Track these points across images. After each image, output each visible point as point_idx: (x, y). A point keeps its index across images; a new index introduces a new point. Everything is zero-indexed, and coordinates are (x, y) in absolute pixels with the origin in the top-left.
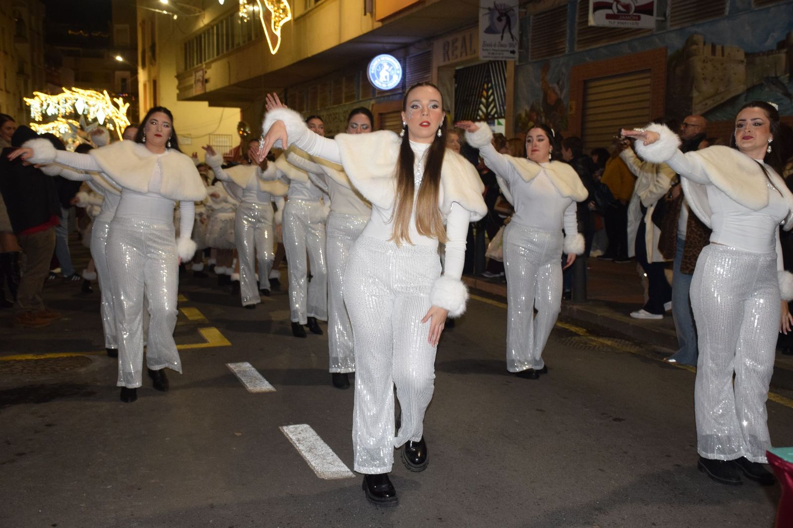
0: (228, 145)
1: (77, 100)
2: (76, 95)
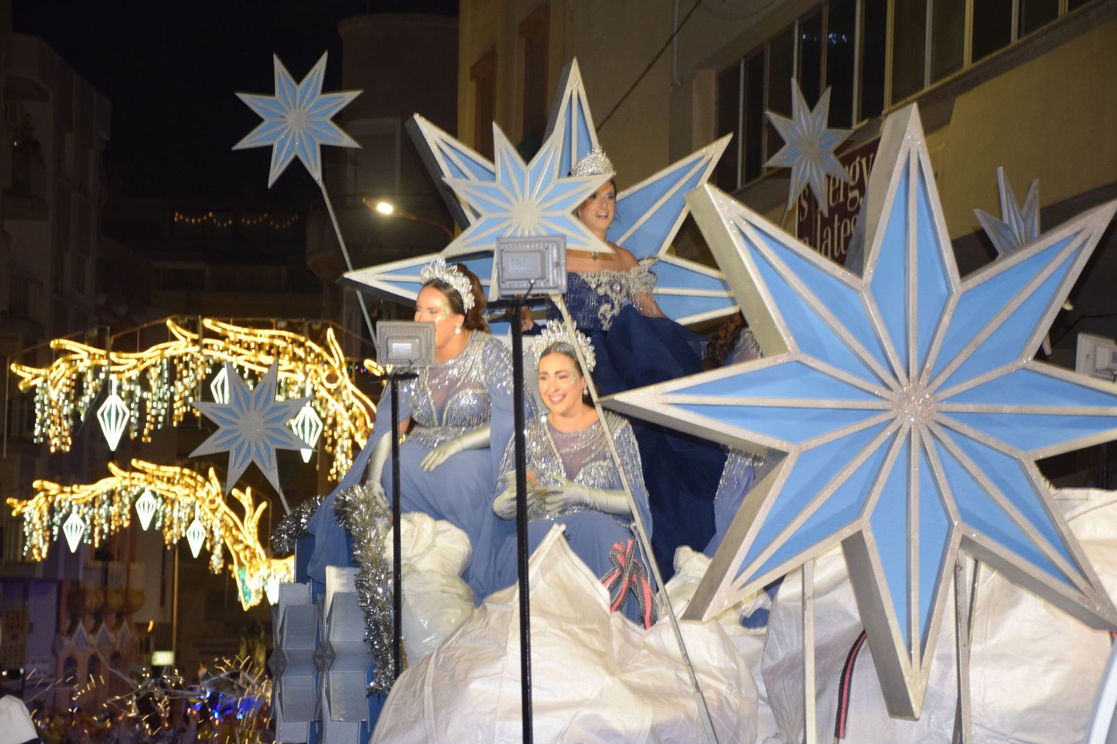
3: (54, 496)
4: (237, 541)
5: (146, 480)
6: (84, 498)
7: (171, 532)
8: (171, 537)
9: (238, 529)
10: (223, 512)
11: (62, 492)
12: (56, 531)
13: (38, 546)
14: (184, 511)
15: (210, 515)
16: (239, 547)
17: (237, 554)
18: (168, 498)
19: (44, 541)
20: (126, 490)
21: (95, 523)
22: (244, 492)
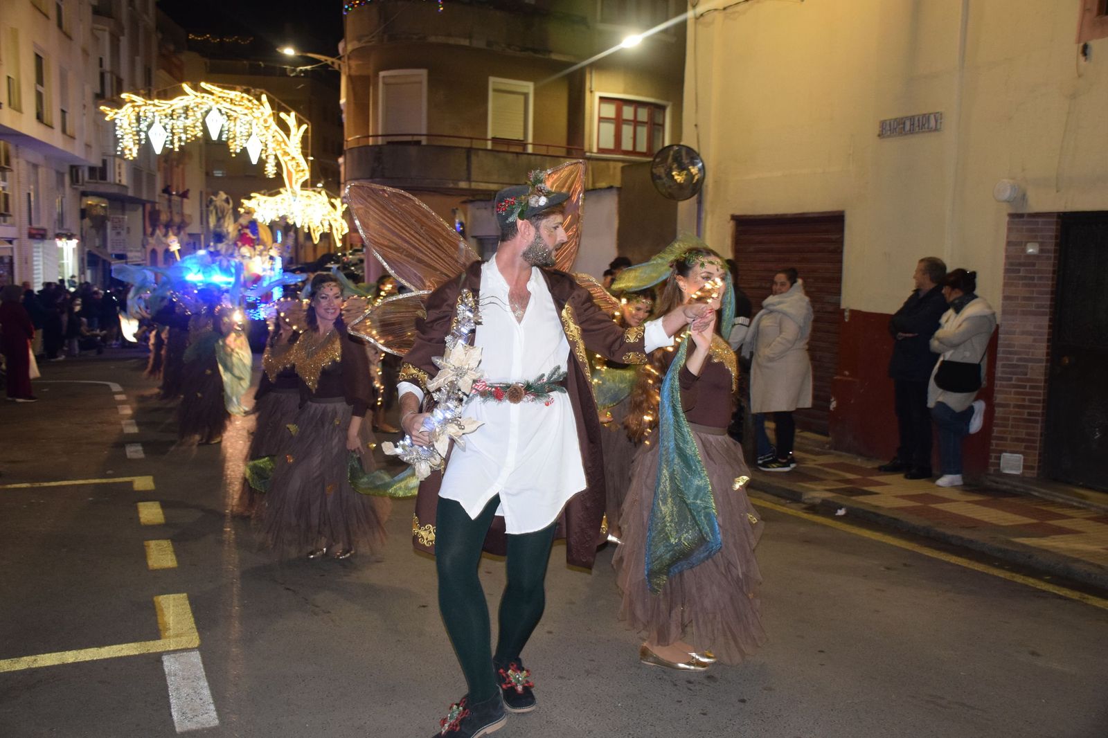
3: (139, 106)
4: (286, 153)
5: (213, 100)
6: (164, 110)
7: (235, 143)
8: (235, 147)
9: (286, 144)
10: (274, 129)
11: (146, 105)
12: (143, 135)
13: (130, 148)
14: (245, 126)
15: (264, 131)
16: (287, 158)
17: (286, 163)
18: (231, 116)
19: (135, 144)
20: (197, 106)
21: (174, 131)
22: (289, 115)
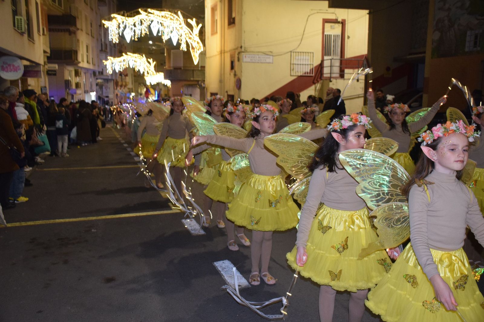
0: (309, 63)
1: (152, 21)
2: (152, 17)
3: (112, 60)
5: (131, 57)
6: (118, 60)
7: (136, 69)
9: (150, 68)
10: (147, 64)
12: (113, 68)
13: (110, 71)
14: (139, 64)
15: (144, 64)
16: (150, 71)
18: (135, 61)
20: (127, 59)
21: (121, 66)
22: (150, 60)
